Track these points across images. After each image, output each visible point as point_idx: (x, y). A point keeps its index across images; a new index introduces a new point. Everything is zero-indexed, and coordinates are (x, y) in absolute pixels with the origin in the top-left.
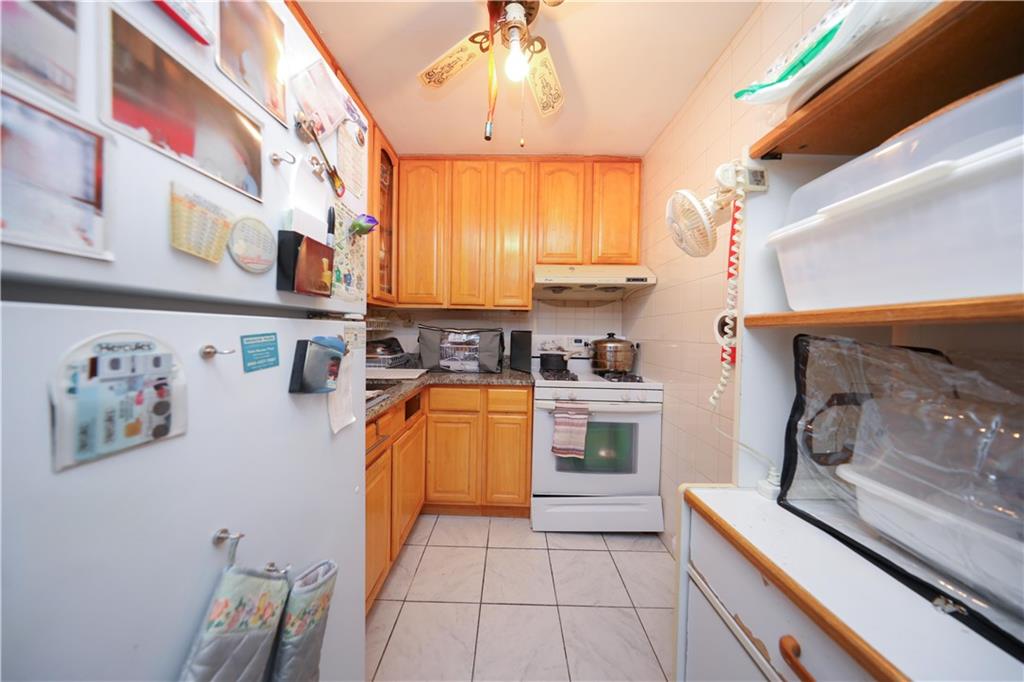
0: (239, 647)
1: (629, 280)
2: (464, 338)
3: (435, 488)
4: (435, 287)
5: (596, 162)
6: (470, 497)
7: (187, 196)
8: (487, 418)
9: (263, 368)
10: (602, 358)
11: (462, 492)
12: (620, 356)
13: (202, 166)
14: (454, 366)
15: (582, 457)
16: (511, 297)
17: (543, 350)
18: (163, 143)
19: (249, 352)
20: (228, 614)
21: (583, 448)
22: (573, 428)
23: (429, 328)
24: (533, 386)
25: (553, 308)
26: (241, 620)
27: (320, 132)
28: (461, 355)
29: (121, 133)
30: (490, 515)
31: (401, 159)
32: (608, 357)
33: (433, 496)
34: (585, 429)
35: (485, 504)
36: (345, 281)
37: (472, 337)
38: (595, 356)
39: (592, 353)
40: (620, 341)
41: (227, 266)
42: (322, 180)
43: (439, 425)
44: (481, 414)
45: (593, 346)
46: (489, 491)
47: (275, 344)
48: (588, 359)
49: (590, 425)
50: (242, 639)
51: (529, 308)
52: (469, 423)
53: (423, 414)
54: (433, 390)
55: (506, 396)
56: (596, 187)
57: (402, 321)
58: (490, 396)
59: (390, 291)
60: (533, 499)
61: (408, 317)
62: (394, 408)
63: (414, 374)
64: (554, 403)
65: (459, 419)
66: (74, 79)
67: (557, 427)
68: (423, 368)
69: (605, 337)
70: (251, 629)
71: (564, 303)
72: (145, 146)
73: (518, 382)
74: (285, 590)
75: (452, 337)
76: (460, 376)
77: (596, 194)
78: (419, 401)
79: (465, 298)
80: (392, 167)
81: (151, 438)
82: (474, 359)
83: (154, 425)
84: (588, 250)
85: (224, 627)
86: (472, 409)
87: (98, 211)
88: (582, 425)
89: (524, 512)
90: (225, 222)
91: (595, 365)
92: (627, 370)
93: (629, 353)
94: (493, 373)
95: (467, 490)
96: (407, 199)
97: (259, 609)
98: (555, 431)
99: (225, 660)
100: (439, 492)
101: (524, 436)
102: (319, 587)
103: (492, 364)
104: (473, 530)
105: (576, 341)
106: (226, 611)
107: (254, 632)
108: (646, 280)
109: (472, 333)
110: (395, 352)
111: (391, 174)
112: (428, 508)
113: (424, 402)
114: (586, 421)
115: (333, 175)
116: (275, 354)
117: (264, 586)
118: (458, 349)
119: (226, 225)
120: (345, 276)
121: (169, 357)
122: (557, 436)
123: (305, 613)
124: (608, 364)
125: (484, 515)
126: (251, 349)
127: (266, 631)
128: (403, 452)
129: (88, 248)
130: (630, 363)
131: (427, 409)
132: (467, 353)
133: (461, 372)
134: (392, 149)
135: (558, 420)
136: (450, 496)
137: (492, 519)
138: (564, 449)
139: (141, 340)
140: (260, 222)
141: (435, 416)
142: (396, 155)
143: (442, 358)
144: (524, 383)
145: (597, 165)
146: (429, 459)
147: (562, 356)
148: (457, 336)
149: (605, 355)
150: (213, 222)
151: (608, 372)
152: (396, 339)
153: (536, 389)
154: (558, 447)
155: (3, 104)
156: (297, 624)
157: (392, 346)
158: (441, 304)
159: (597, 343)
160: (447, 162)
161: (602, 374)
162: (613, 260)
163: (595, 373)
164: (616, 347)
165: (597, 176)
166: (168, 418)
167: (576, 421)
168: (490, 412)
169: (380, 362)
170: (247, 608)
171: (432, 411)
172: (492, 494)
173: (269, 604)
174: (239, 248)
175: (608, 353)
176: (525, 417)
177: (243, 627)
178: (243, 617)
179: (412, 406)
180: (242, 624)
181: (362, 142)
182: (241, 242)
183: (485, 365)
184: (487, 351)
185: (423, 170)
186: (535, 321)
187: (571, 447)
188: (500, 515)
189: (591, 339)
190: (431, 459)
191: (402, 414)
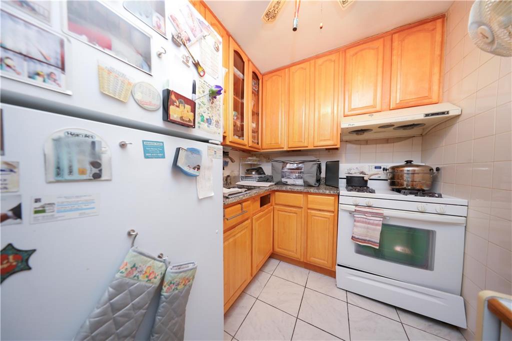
0: (132, 287)
1: (427, 115)
2: (295, 166)
3: (278, 245)
4: (280, 139)
5: (395, 33)
6: (297, 256)
7: (106, 67)
8: (307, 212)
9: (155, 158)
10: (398, 179)
11: (293, 251)
12: (417, 178)
13: (116, 55)
14: (290, 181)
15: (378, 248)
16: (325, 140)
17: (349, 173)
18: (95, 43)
19: (147, 149)
20: (127, 269)
21: (378, 241)
22: (369, 226)
23: (276, 161)
24: (339, 195)
25: (358, 146)
26: (135, 274)
27: (188, 42)
28: (294, 175)
29: (72, 37)
30: (310, 269)
31: (263, 75)
32: (405, 178)
33: (277, 250)
34: (380, 228)
35: (306, 262)
36: (207, 122)
37: (300, 165)
38: (392, 178)
39: (389, 176)
40: (417, 166)
41: (132, 105)
42: (189, 67)
43: (280, 212)
44: (303, 210)
45: (390, 171)
46: (308, 255)
47: (163, 147)
48: (387, 180)
49: (384, 225)
50: (134, 284)
51: (338, 146)
52: (296, 213)
53: (271, 205)
54: (277, 193)
55: (321, 200)
56: (395, 52)
57: (265, 159)
58: (309, 199)
59: (258, 144)
60: (337, 267)
61: (268, 156)
62: (253, 199)
63: (267, 184)
64: (354, 207)
65: (291, 210)
66: (49, 12)
67: (355, 223)
68: (273, 182)
69: (403, 163)
70: (140, 281)
71: (367, 142)
72: (86, 44)
73: (327, 192)
74: (164, 268)
75: (288, 166)
76: (292, 187)
77: (394, 58)
78: (270, 198)
79: (296, 144)
80: (259, 80)
81: (92, 178)
82: (301, 178)
83: (93, 172)
84: (387, 100)
85: (124, 275)
86: (298, 205)
87: (63, 72)
88: (377, 225)
89: (332, 274)
90: (129, 82)
91: (393, 183)
92: (425, 189)
93: (428, 175)
94: (313, 186)
95: (295, 251)
96: (266, 95)
97: (146, 273)
98: (355, 226)
99: (124, 291)
100: (280, 248)
101: (331, 226)
102: (181, 272)
103: (312, 181)
104: (299, 275)
105: (376, 168)
106: (126, 267)
107: (143, 283)
108: (448, 113)
109: (300, 163)
110: (260, 174)
111: (259, 84)
112: (273, 256)
113: (272, 199)
114: (381, 223)
115: (197, 65)
116: (163, 152)
117: (151, 262)
118: (292, 172)
119: (129, 84)
120: (207, 119)
121: (100, 142)
122: (356, 230)
123: (171, 283)
124: (405, 183)
125: (306, 268)
126: (148, 148)
127: (151, 285)
128: (259, 222)
129: (59, 88)
130: (429, 183)
131: (274, 204)
132: (297, 175)
133: (293, 185)
134: (258, 71)
135: (357, 219)
136: (285, 252)
137: (311, 272)
138: (362, 240)
139: (88, 133)
140: (151, 85)
141: (277, 207)
142: (261, 74)
143: (283, 177)
144: (332, 192)
145: (396, 36)
146: (275, 230)
147: (363, 177)
148: (291, 165)
149: (402, 176)
150: (122, 82)
151: (405, 189)
152: (261, 168)
153: (340, 196)
154: (357, 237)
155: (2, 15)
156: (167, 287)
157: (260, 171)
158: (283, 148)
159: (393, 168)
160: (287, 70)
161: (399, 191)
162: (411, 104)
163: (393, 190)
164: (414, 171)
165: (396, 44)
166: (101, 171)
167: (371, 221)
168: (309, 209)
169: (253, 178)
170: (138, 270)
171: (276, 204)
172: (310, 257)
173: (153, 272)
174: (138, 96)
175: (405, 175)
176: (333, 214)
177: (136, 278)
178: (135, 273)
179: (264, 200)
180: (135, 276)
181: (217, 49)
182: (140, 94)
183: (307, 182)
184: (308, 173)
185: (274, 78)
186: (343, 155)
187: (368, 239)
188: (316, 271)
189: (389, 165)
190: (276, 229)
191: (259, 203)
